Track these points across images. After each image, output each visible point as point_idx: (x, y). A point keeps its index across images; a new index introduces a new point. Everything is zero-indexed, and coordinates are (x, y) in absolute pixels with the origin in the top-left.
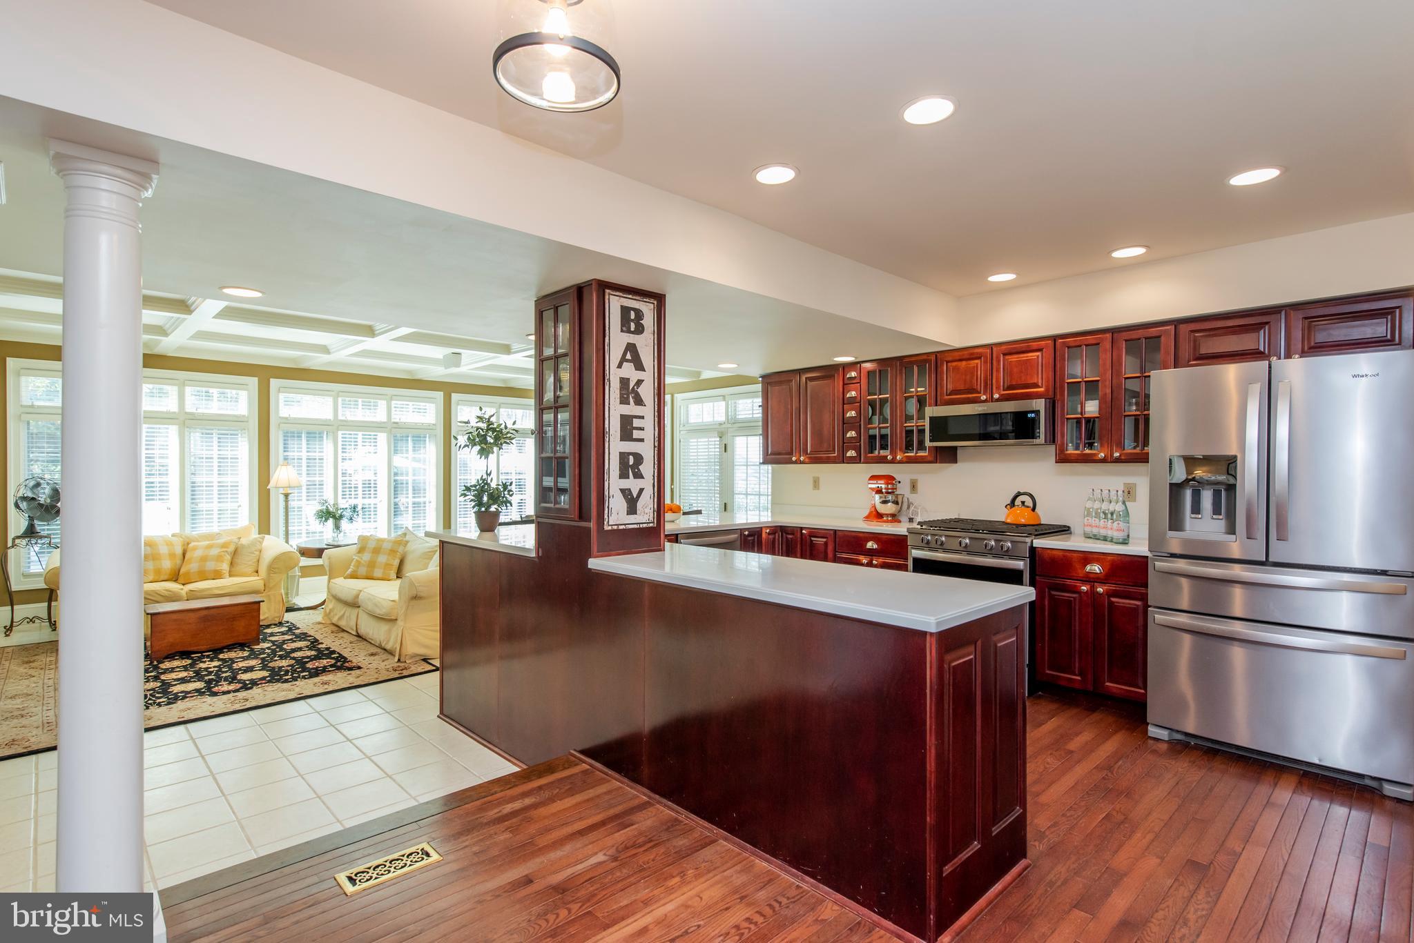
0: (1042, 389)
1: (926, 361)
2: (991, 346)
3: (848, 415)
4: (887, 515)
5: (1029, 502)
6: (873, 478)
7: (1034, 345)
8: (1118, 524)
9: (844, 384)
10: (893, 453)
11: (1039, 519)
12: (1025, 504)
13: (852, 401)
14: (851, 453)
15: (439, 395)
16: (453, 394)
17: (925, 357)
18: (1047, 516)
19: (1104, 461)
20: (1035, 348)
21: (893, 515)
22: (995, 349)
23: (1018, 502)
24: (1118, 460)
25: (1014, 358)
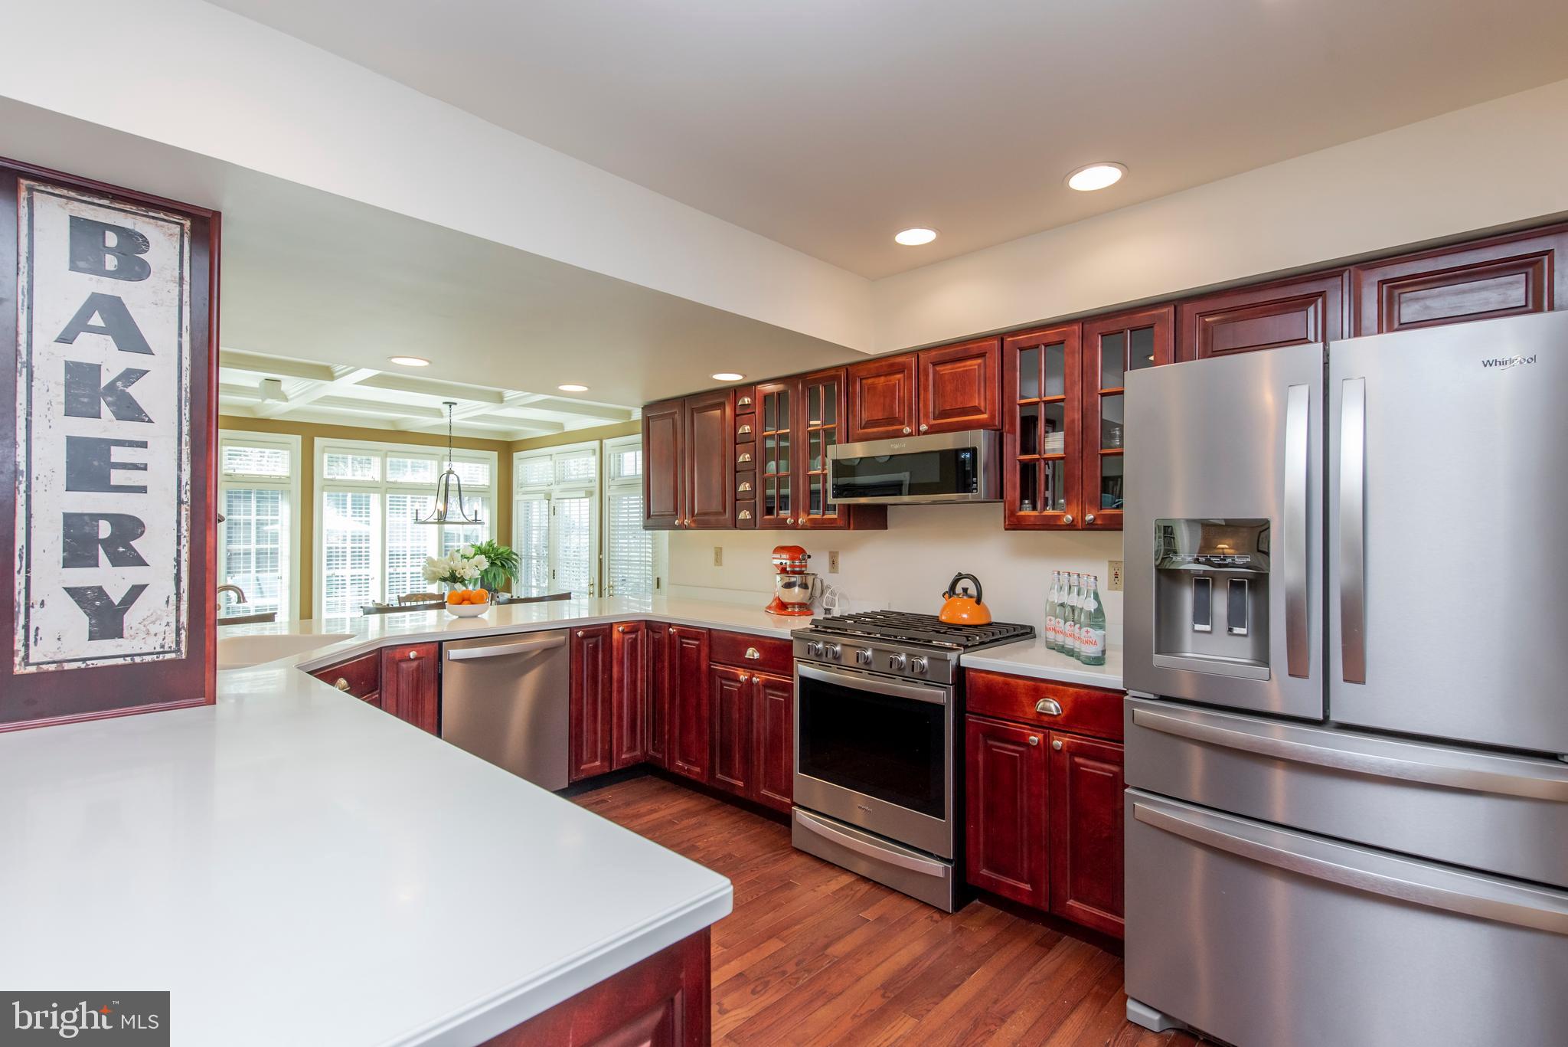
0: (985, 416)
1: (837, 378)
2: (916, 352)
3: (741, 459)
4: (793, 605)
5: (973, 591)
6: (780, 549)
7: (974, 348)
8: (1087, 632)
9: (736, 415)
10: (795, 515)
11: (988, 614)
12: (969, 592)
13: (747, 440)
14: (744, 515)
15: (296, 440)
16: (316, 439)
17: (833, 373)
18: (1000, 609)
19: (1071, 527)
20: (975, 352)
21: (801, 605)
22: (921, 356)
23: (959, 589)
24: (1091, 527)
25: (946, 370)
